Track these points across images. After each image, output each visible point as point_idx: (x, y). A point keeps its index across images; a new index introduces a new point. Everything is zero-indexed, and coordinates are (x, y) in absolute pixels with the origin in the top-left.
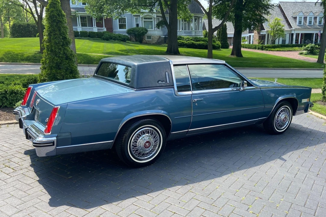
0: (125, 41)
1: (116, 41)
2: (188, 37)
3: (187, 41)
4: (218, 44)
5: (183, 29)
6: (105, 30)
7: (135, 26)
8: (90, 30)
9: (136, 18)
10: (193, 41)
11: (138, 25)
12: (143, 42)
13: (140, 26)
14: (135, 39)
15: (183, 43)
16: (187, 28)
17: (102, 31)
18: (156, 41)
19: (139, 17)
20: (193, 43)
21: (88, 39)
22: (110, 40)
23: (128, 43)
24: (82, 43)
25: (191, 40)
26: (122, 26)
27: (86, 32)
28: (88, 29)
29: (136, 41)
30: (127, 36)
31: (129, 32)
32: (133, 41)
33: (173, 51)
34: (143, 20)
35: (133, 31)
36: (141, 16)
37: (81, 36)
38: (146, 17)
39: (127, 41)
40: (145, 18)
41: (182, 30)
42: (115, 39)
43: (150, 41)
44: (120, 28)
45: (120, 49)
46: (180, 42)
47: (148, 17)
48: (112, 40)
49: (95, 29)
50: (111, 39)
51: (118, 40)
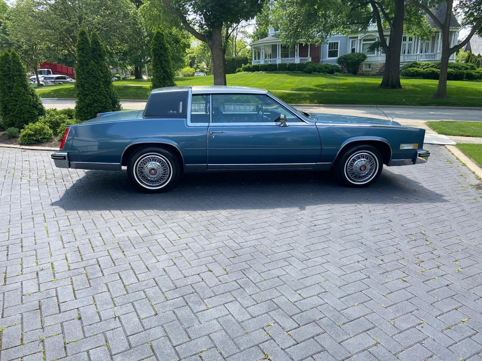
0: (333, 73)
1: (321, 74)
2: (426, 63)
3: (424, 69)
4: (478, 73)
5: (424, 51)
6: (310, 60)
7: (350, 52)
8: (291, 62)
9: (352, 41)
10: (434, 69)
11: (353, 50)
12: (359, 73)
13: (357, 51)
14: (348, 69)
15: (416, 71)
16: (430, 50)
17: (305, 62)
18: (378, 71)
19: (356, 39)
20: (433, 71)
21: (287, 73)
22: (314, 73)
23: (336, 75)
24: (275, 78)
25: (432, 67)
26: (333, 54)
27: (285, 65)
28: (288, 61)
29: (349, 72)
30: (336, 66)
31: (339, 61)
32: (345, 73)
33: (390, 83)
34: (362, 42)
35: (345, 59)
36: (359, 38)
37: (279, 70)
38: (367, 38)
39: (336, 73)
40: (364, 40)
41: (421, 52)
42: (319, 72)
43: (368, 71)
44: (329, 56)
45: (319, 83)
46: (412, 71)
47: (369, 38)
48: (315, 73)
49: (297, 60)
50: (315, 71)
51: (323, 72)
